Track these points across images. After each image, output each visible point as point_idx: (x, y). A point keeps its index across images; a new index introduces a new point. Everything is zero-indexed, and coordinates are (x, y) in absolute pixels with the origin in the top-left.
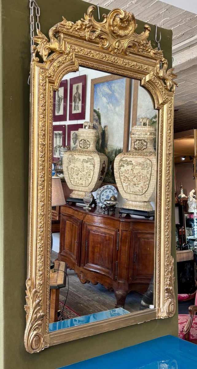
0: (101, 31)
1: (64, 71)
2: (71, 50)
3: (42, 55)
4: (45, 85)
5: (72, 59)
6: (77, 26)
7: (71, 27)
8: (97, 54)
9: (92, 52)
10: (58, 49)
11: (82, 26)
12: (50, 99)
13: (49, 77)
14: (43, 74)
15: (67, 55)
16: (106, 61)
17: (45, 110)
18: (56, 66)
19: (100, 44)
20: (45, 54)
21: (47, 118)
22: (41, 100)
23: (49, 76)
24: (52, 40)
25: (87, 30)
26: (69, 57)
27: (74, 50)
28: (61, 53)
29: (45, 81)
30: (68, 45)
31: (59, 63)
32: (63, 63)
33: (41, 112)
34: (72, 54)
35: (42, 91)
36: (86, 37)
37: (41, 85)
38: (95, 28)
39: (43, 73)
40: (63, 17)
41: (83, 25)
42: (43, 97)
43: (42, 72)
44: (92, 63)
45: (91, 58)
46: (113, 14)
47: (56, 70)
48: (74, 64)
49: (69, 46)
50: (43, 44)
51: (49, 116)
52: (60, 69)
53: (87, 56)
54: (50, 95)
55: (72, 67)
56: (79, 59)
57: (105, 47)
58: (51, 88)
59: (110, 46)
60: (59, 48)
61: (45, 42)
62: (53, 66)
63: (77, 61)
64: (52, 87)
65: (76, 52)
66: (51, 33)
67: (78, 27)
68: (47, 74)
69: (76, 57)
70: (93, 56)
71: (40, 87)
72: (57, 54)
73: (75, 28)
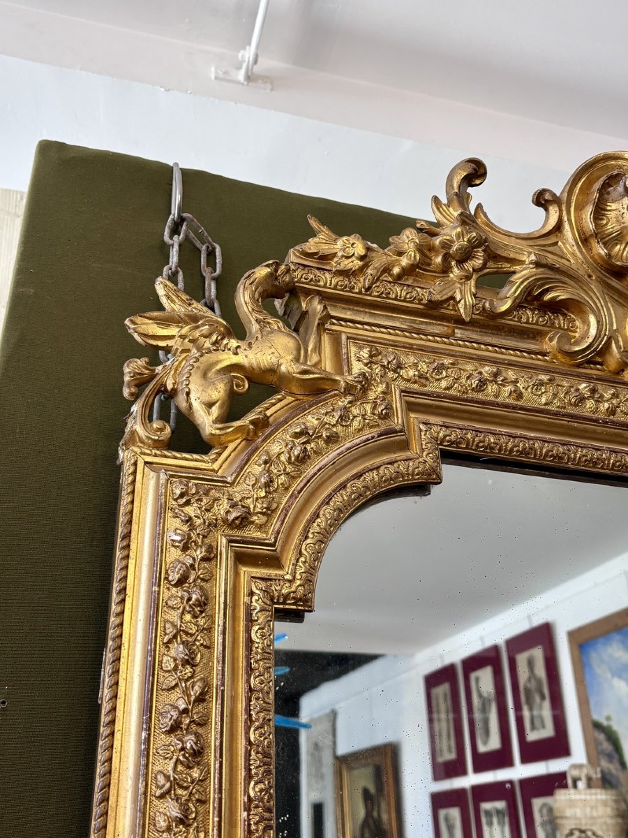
0: (538, 264)
1: (343, 486)
2: (377, 369)
3: (190, 406)
4: (209, 578)
5: (385, 417)
6: (400, 254)
7: (362, 258)
8: (542, 384)
9: (511, 375)
10: (288, 366)
11: (428, 253)
12: (250, 670)
13: (231, 525)
14: (191, 511)
15: (350, 398)
16: (602, 416)
17: (198, 754)
18: (283, 458)
19: (551, 340)
20: (206, 399)
21: (213, 819)
22: (171, 680)
23: (231, 517)
24: (255, 327)
25: (456, 272)
26: (368, 407)
27: (395, 371)
28: (317, 389)
29: (199, 553)
30: (353, 349)
31: (303, 439)
32: (332, 439)
33: (161, 780)
34: (381, 388)
35: (174, 616)
36: (461, 305)
37: (174, 577)
38: (504, 254)
39: (188, 503)
40: (313, 223)
41: (431, 248)
42: (186, 662)
43: (182, 495)
44: (519, 432)
45: (506, 406)
46: (589, 184)
47: (283, 478)
48: (405, 445)
49: (365, 353)
50: (194, 350)
51: (241, 799)
52: (311, 471)
53: (480, 396)
54: (250, 641)
55: (391, 463)
56: (432, 419)
57: (577, 349)
58: (251, 594)
59: (609, 339)
60: (297, 359)
61: (208, 336)
62: (264, 458)
63: (422, 427)
64: (262, 585)
65: (408, 381)
66: (244, 298)
67: (405, 261)
68: (222, 508)
69: (411, 407)
70: (520, 396)
71: (165, 594)
72: (290, 399)
73: (387, 270)
